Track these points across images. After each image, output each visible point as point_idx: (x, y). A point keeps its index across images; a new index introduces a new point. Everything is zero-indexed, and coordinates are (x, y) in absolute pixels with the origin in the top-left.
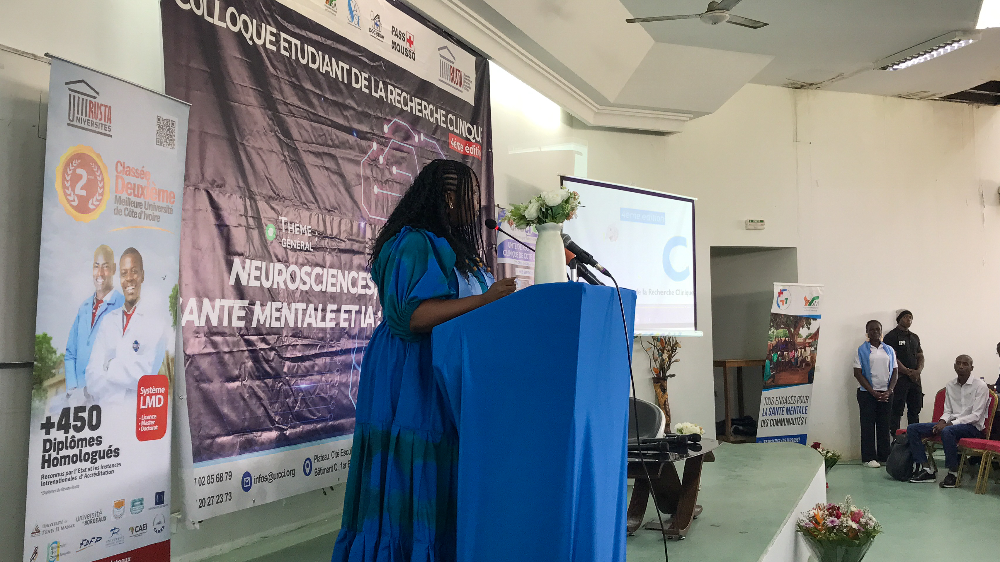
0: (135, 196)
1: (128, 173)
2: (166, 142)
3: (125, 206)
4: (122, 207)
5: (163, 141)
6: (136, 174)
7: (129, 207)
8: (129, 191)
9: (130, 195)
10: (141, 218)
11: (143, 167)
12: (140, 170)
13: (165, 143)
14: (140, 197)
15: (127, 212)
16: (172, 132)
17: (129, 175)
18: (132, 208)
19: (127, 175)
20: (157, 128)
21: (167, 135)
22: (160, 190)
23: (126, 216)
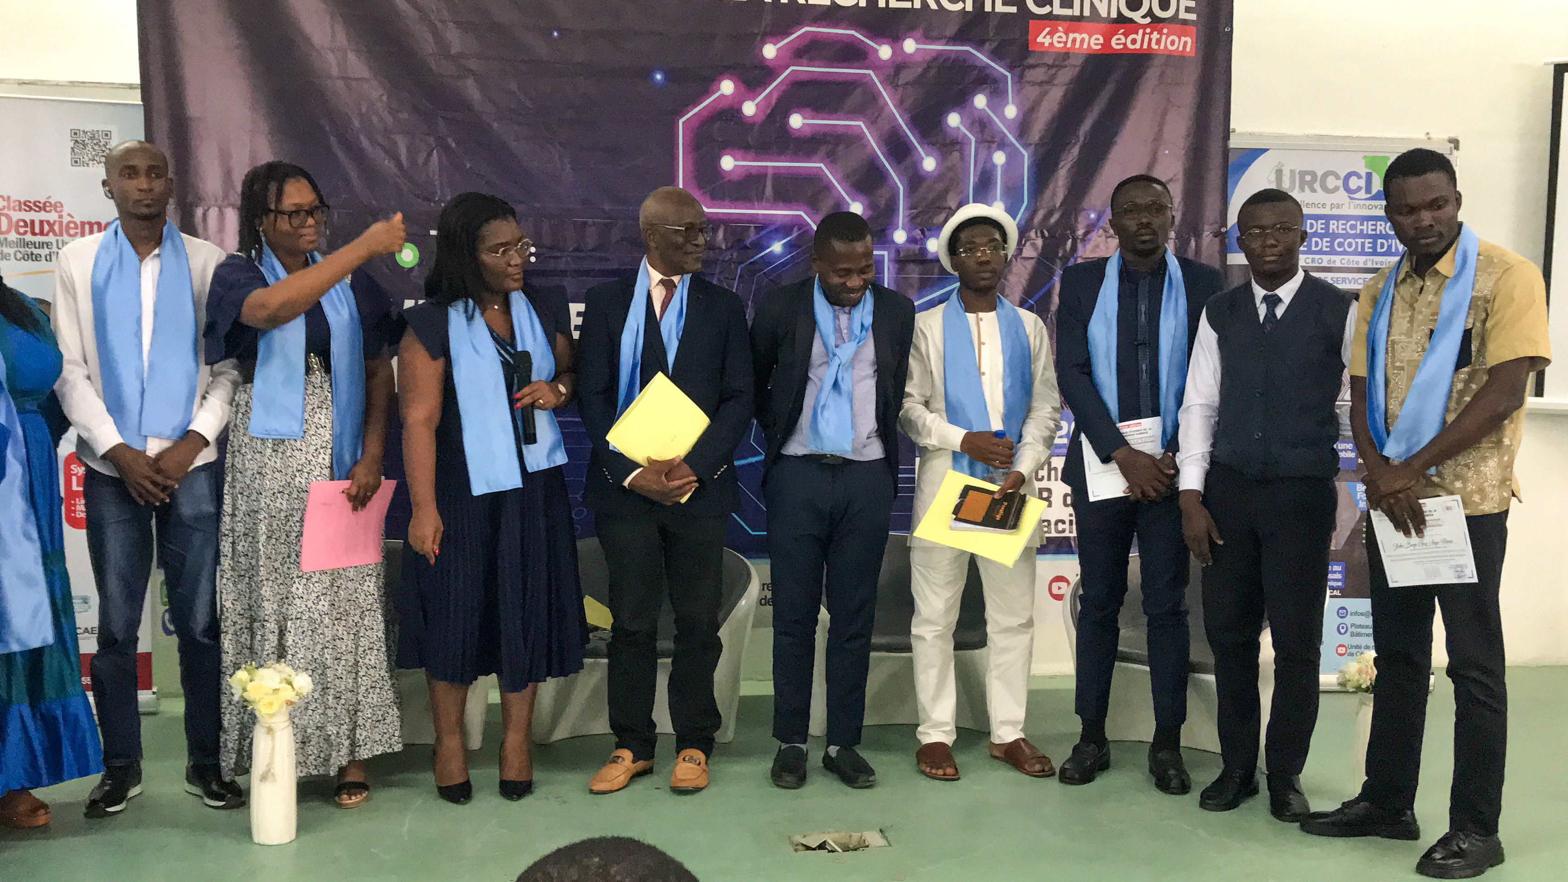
0: (34, 234)
1: (17, 208)
2: (94, 160)
3: (16, 249)
4: (12, 251)
5: (86, 159)
6: (34, 207)
7: (22, 250)
8: (22, 230)
9: (26, 232)
10: (51, 260)
11: (49, 197)
12: (42, 202)
13: (91, 162)
14: (47, 235)
15: (19, 256)
16: (105, 146)
17: (20, 210)
18: (29, 251)
19: (15, 210)
20: (72, 144)
21: (94, 150)
22: (83, 224)
23: (19, 260)
